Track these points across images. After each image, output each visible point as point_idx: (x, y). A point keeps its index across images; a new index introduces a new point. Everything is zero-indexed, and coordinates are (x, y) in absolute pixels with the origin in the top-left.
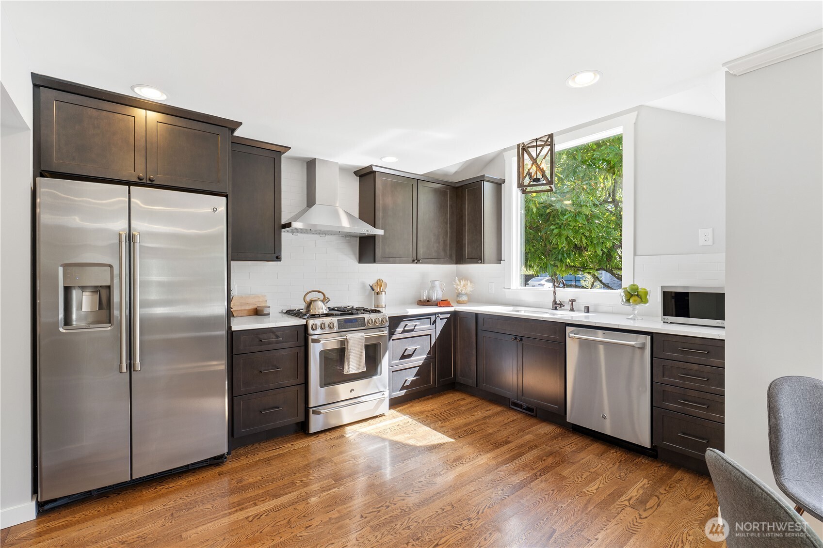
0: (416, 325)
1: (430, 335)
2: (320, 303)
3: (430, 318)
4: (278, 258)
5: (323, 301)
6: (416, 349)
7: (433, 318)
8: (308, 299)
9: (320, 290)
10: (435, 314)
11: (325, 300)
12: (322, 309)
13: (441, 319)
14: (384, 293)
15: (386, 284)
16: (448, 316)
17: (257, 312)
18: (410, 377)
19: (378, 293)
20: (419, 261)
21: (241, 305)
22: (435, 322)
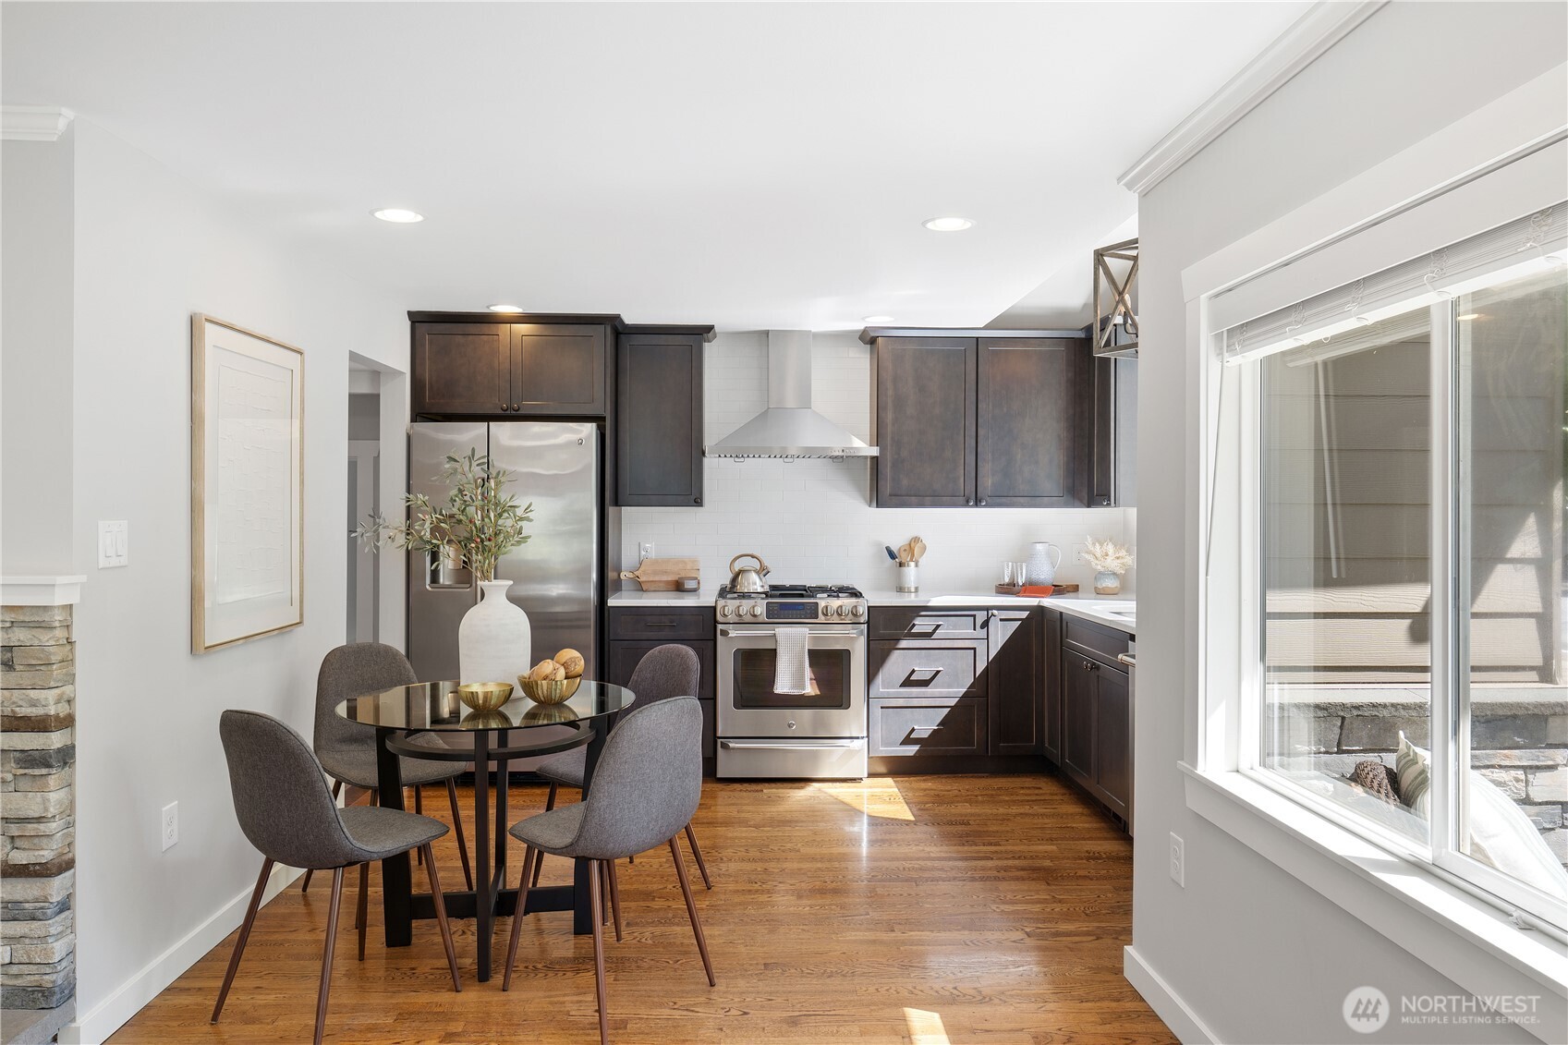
0: (938, 626)
1: (975, 649)
2: (754, 576)
3: (974, 616)
4: (698, 502)
5: (758, 573)
6: (938, 672)
7: (981, 616)
8: (737, 567)
9: (755, 554)
10: (987, 609)
11: (763, 571)
12: (755, 584)
13: (1001, 620)
14: (912, 564)
15: (924, 548)
16: (1024, 615)
17: (678, 587)
18: (926, 725)
19: (901, 565)
20: (980, 501)
21: (655, 573)
22: (985, 624)
